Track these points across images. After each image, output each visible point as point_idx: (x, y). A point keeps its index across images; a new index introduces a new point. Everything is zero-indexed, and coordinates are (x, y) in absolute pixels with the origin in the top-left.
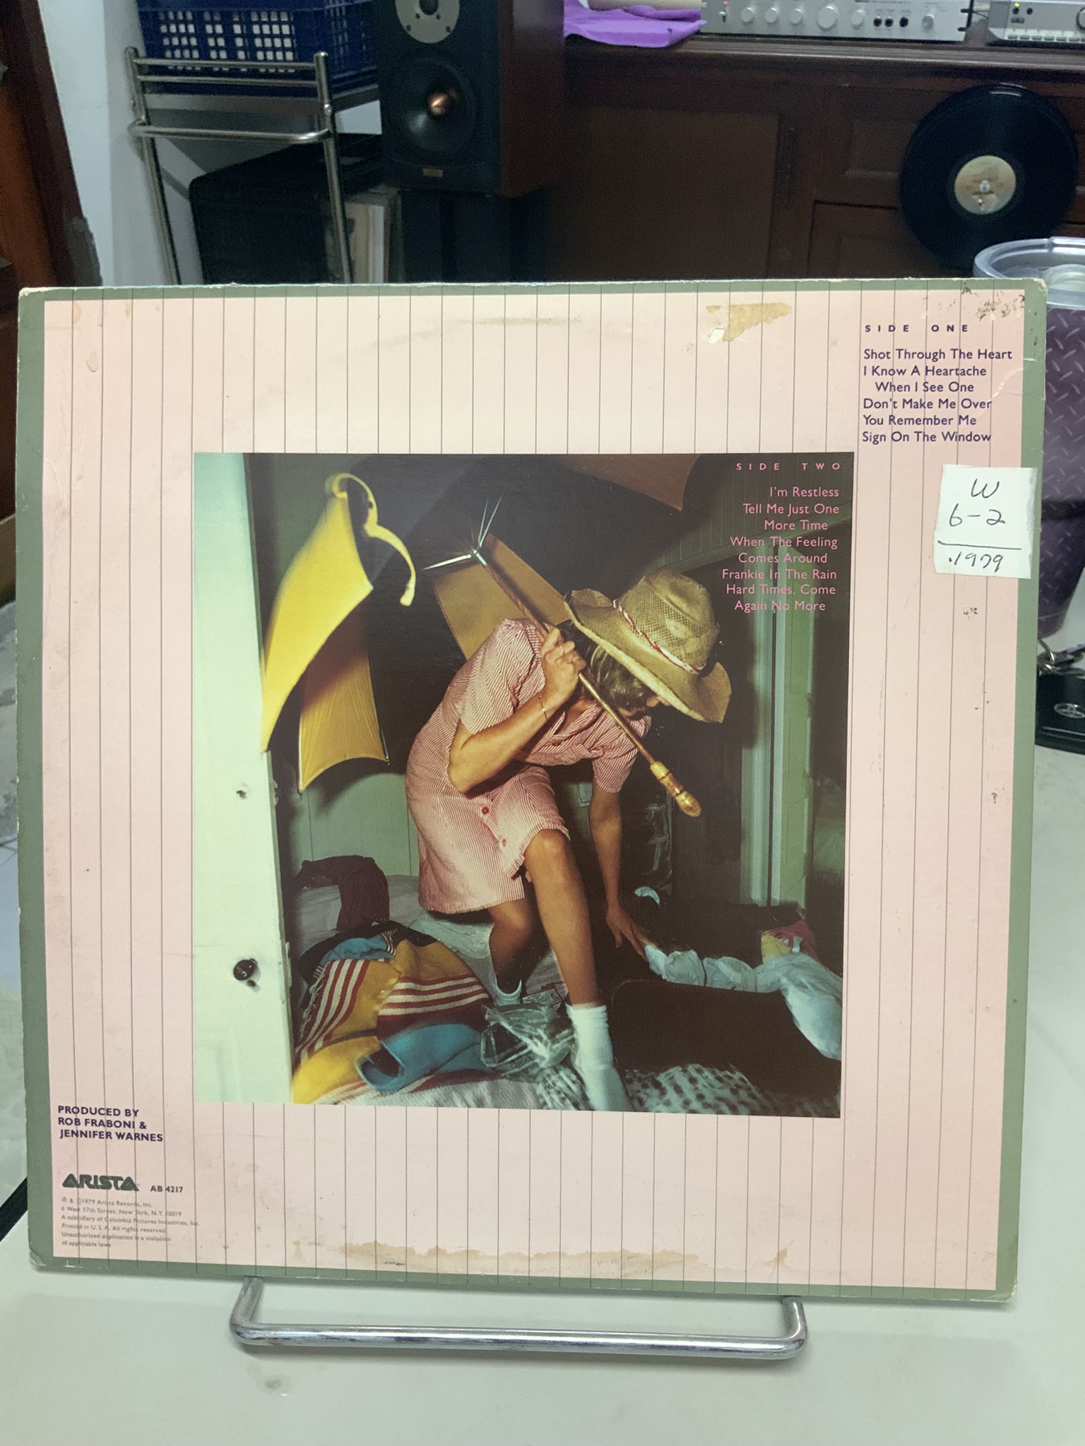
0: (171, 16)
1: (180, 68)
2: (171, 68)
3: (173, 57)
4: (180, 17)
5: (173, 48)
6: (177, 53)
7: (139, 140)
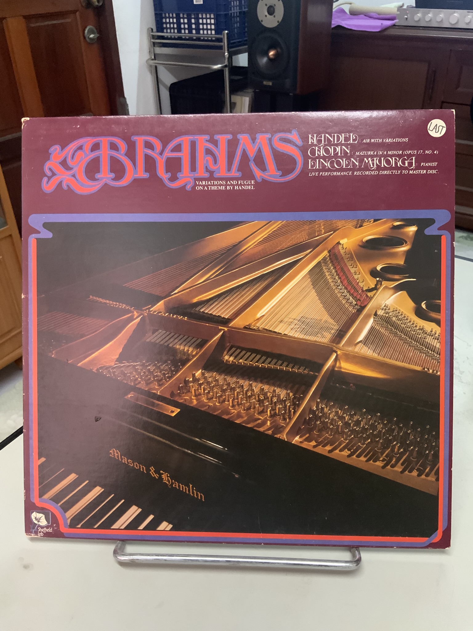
0: (167, 15)
1: (169, 37)
2: (166, 37)
3: (167, 32)
4: (171, 15)
5: (167, 28)
6: (169, 31)
7: (151, 66)
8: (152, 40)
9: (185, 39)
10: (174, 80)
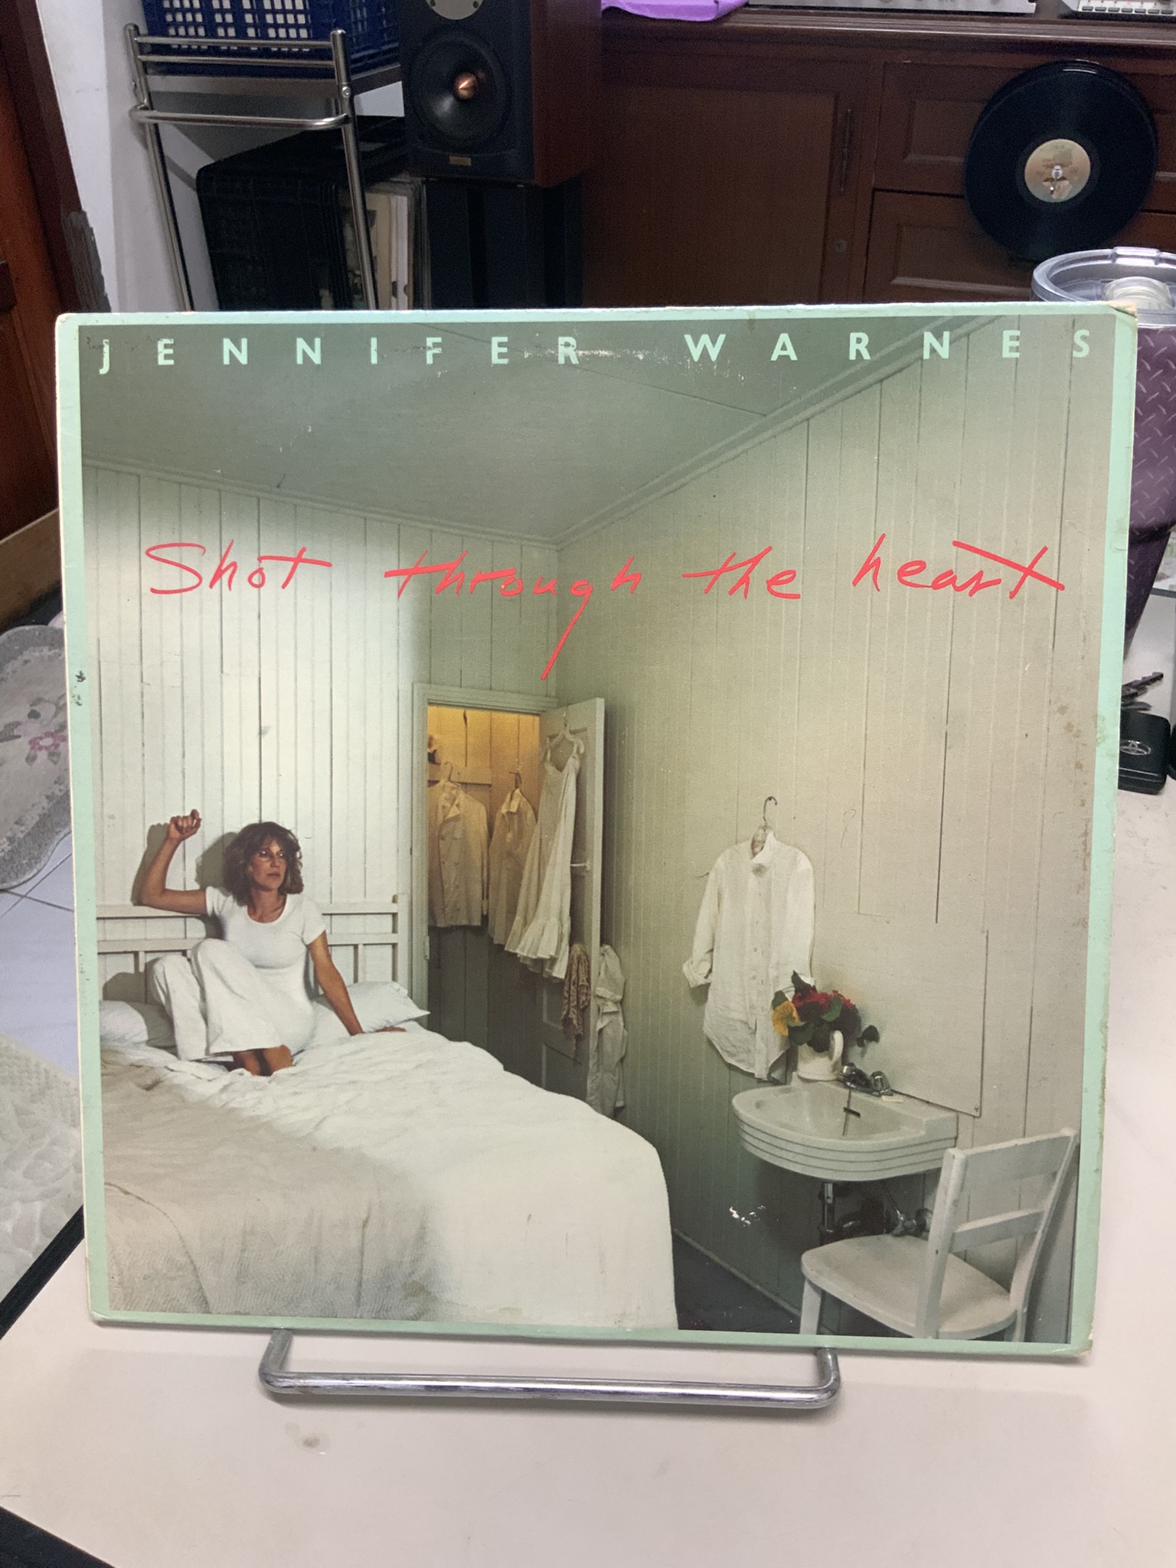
1: (185, 47)
2: (176, 47)
3: (177, 35)
5: (177, 25)
6: (182, 31)
7: (142, 125)
8: (139, 57)
9: (228, 53)
10: (209, 161)
